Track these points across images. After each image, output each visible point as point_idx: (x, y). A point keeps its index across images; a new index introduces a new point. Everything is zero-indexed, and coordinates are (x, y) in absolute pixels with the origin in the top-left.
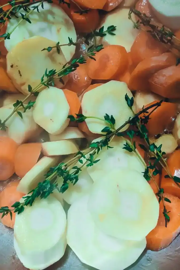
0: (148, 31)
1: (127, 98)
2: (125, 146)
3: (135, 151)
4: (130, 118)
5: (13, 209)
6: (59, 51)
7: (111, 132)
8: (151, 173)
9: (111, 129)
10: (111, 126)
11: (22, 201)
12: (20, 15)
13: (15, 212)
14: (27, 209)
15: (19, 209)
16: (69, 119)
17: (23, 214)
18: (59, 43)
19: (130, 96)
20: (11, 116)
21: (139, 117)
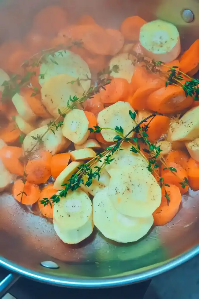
0: (143, 66)
1: (130, 113)
2: (132, 149)
3: (139, 152)
4: (134, 127)
5: (51, 201)
6: (79, 84)
7: (121, 139)
8: (152, 167)
9: (120, 137)
10: (120, 134)
11: (58, 194)
12: (50, 61)
13: (53, 202)
14: (62, 200)
15: (56, 199)
16: (89, 131)
17: (59, 203)
18: (79, 78)
19: (133, 112)
20: (47, 132)
21: (141, 126)
